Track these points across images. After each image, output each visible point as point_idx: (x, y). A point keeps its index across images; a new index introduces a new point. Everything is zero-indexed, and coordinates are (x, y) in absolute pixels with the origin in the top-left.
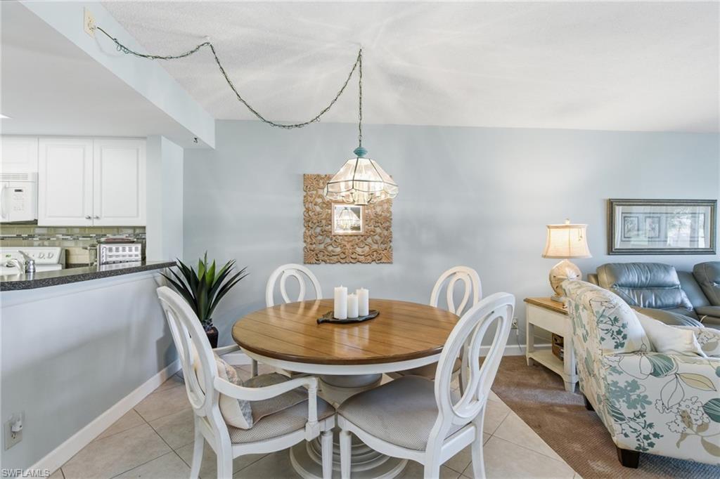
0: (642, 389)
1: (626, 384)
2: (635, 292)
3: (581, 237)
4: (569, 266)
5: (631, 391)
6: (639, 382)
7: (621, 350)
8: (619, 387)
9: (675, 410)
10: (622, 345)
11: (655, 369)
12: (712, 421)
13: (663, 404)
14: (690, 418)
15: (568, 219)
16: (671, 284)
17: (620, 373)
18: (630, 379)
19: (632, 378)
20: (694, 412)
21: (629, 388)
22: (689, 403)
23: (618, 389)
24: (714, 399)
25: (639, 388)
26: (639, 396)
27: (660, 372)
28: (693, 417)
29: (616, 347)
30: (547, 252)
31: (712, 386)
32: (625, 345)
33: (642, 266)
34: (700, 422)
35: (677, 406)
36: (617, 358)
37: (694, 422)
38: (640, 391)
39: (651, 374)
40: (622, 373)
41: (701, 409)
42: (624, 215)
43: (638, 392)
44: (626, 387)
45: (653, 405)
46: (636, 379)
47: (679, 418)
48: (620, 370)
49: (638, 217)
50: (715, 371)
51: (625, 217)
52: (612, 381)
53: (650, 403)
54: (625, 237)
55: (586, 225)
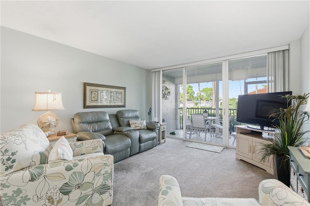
0: (24, 192)
1: (13, 193)
2: (89, 125)
3: (55, 99)
4: (50, 115)
5: (16, 196)
6: (22, 188)
7: (10, 171)
8: (8, 196)
9: (44, 198)
10: (11, 167)
11: (32, 177)
12: (64, 196)
13: (37, 197)
14: (53, 198)
15: (50, 89)
16: (105, 120)
17: (8, 187)
18: (15, 189)
19: (17, 187)
20: (55, 194)
21: (15, 195)
22: (52, 190)
23: (7, 198)
24: (64, 184)
25: (22, 192)
26: (22, 197)
27: (35, 178)
28: (54, 197)
29: (7, 169)
30: (34, 107)
31: (63, 177)
32: (14, 167)
33: (94, 113)
34: (57, 200)
35: (46, 195)
36: (6, 178)
37: (55, 200)
38: (23, 194)
39: (29, 181)
40: (10, 186)
41: (59, 191)
42: (91, 90)
43: (21, 195)
44: (13, 195)
45: (31, 200)
46: (20, 187)
47: (47, 201)
48: (8, 185)
49: (97, 92)
50: (65, 168)
51: (91, 91)
52: (3, 194)
53: (29, 199)
54: (91, 100)
55: (62, 93)
